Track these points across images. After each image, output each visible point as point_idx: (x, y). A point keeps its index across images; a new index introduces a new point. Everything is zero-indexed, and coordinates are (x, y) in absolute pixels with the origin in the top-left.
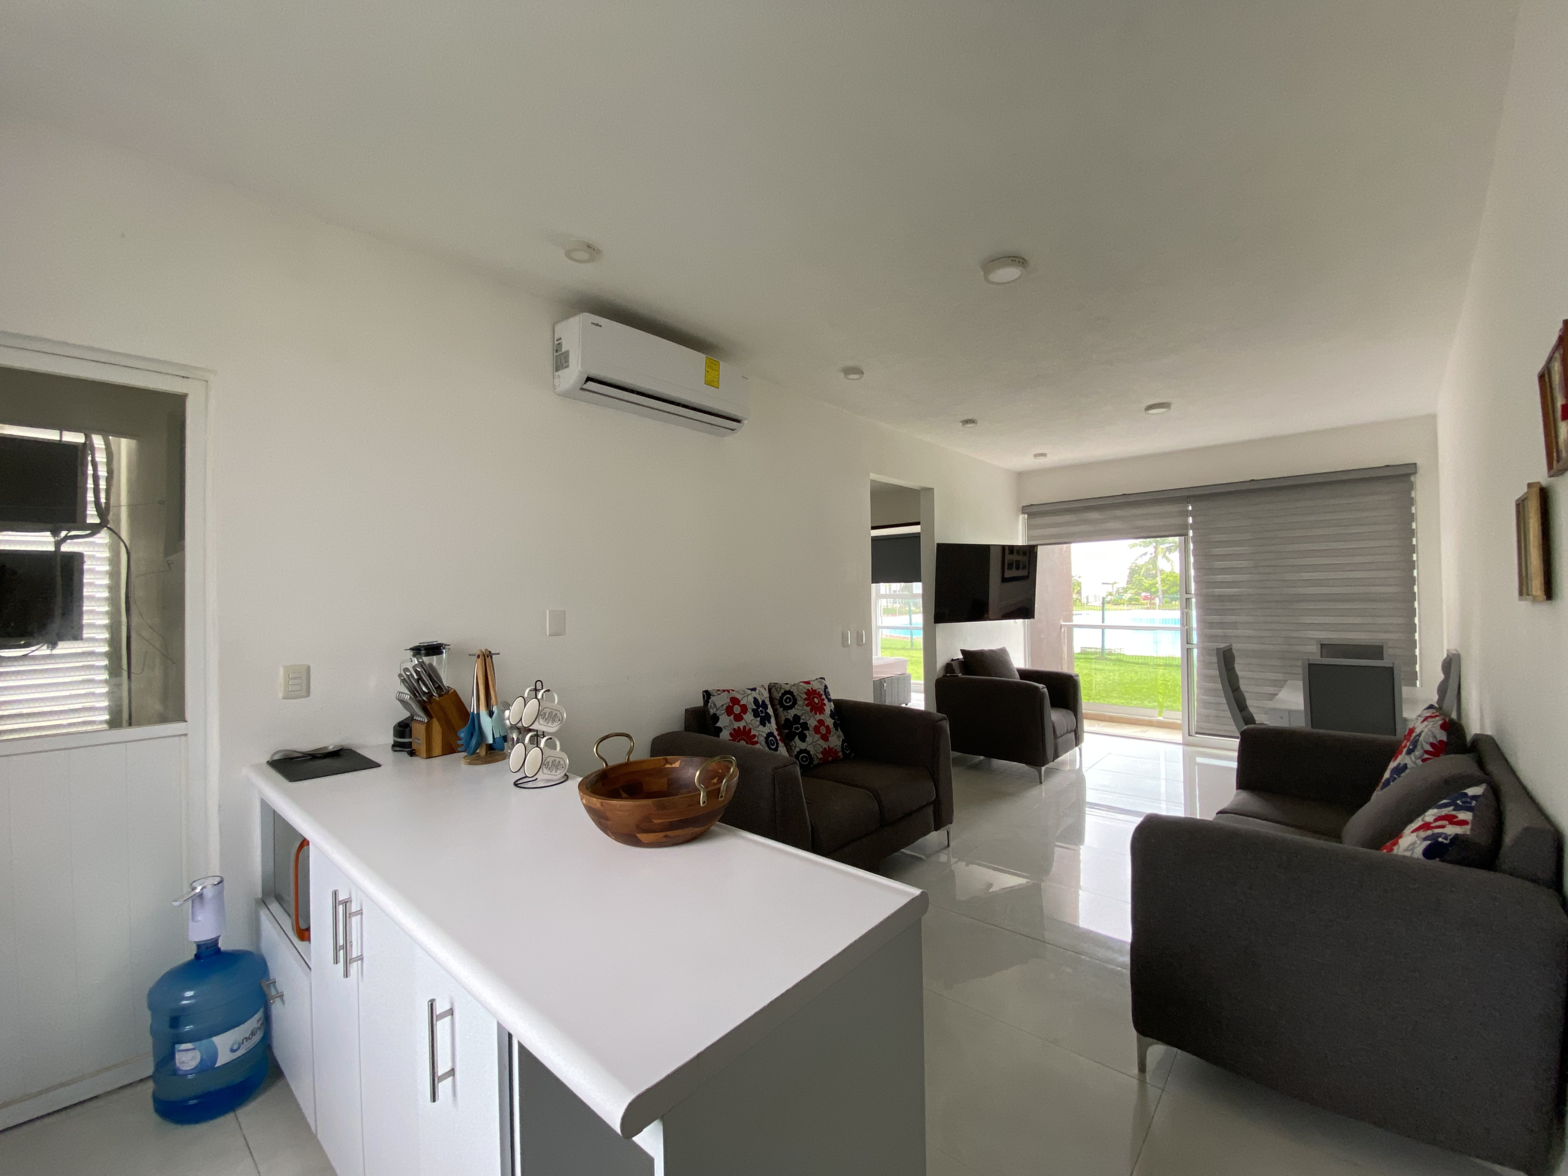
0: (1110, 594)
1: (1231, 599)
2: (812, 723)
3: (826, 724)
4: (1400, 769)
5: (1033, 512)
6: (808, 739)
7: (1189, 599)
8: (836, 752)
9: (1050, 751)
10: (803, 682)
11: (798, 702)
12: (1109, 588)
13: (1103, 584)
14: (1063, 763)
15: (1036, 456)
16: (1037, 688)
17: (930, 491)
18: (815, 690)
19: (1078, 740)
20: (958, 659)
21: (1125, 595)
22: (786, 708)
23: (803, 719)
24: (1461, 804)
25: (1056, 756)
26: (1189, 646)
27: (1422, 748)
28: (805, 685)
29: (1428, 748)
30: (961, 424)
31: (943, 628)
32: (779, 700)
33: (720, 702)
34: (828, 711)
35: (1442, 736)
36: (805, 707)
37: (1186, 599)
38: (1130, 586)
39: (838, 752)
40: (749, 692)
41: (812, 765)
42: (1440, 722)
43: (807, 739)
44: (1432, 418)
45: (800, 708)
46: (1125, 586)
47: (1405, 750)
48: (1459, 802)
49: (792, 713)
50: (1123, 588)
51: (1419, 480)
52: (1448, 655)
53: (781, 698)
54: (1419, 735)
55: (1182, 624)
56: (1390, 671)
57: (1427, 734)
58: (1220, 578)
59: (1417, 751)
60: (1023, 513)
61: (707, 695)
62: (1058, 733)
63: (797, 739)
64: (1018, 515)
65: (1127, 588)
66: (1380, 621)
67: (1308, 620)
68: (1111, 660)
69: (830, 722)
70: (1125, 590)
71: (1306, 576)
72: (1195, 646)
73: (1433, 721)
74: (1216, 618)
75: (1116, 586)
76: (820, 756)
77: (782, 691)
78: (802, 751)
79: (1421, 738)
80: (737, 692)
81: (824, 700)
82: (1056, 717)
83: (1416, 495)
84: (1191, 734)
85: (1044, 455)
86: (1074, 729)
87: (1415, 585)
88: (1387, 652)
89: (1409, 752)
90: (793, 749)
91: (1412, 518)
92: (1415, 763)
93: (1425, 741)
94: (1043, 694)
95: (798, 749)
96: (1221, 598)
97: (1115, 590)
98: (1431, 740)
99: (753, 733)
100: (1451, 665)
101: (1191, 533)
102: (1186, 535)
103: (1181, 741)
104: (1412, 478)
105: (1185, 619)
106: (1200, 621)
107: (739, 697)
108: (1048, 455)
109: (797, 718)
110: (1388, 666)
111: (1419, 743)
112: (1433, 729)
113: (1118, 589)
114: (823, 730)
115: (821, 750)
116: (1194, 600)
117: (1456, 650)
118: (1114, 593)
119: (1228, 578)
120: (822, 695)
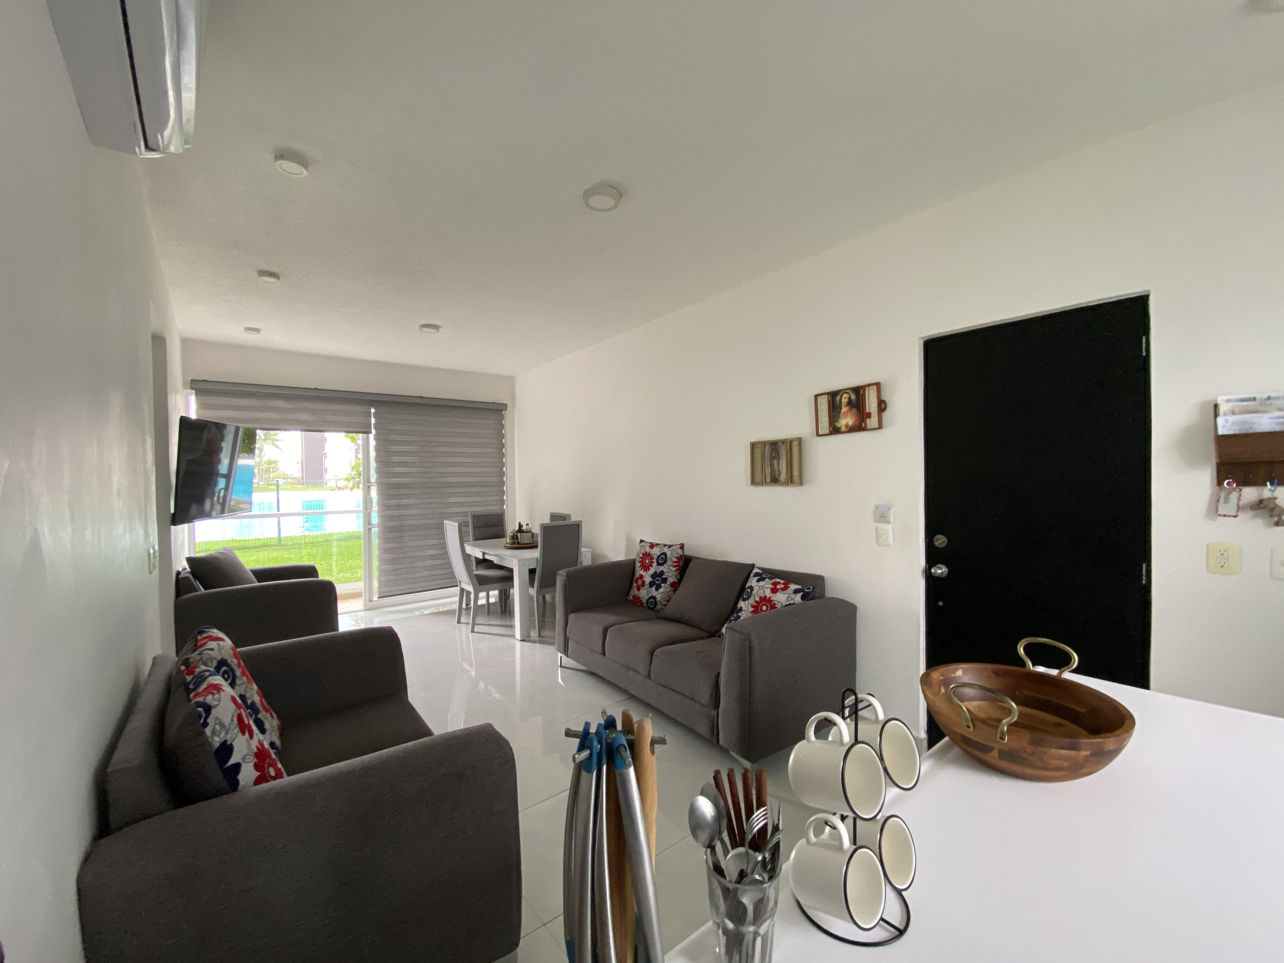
1: (404, 486)
4: (660, 574)
5: (207, 389)
7: (370, 486)
26: (370, 526)
30: (258, 273)
44: (513, 378)
55: (364, 508)
58: (396, 470)
60: (192, 388)
72: (375, 525)
74: (394, 502)
83: (505, 423)
84: (371, 600)
85: (257, 330)
91: (503, 436)
92: (669, 569)
96: (400, 486)
101: (374, 432)
102: (369, 432)
103: (362, 608)
104: (503, 413)
106: (381, 505)
108: (262, 332)
116: (374, 488)
119: (403, 470)
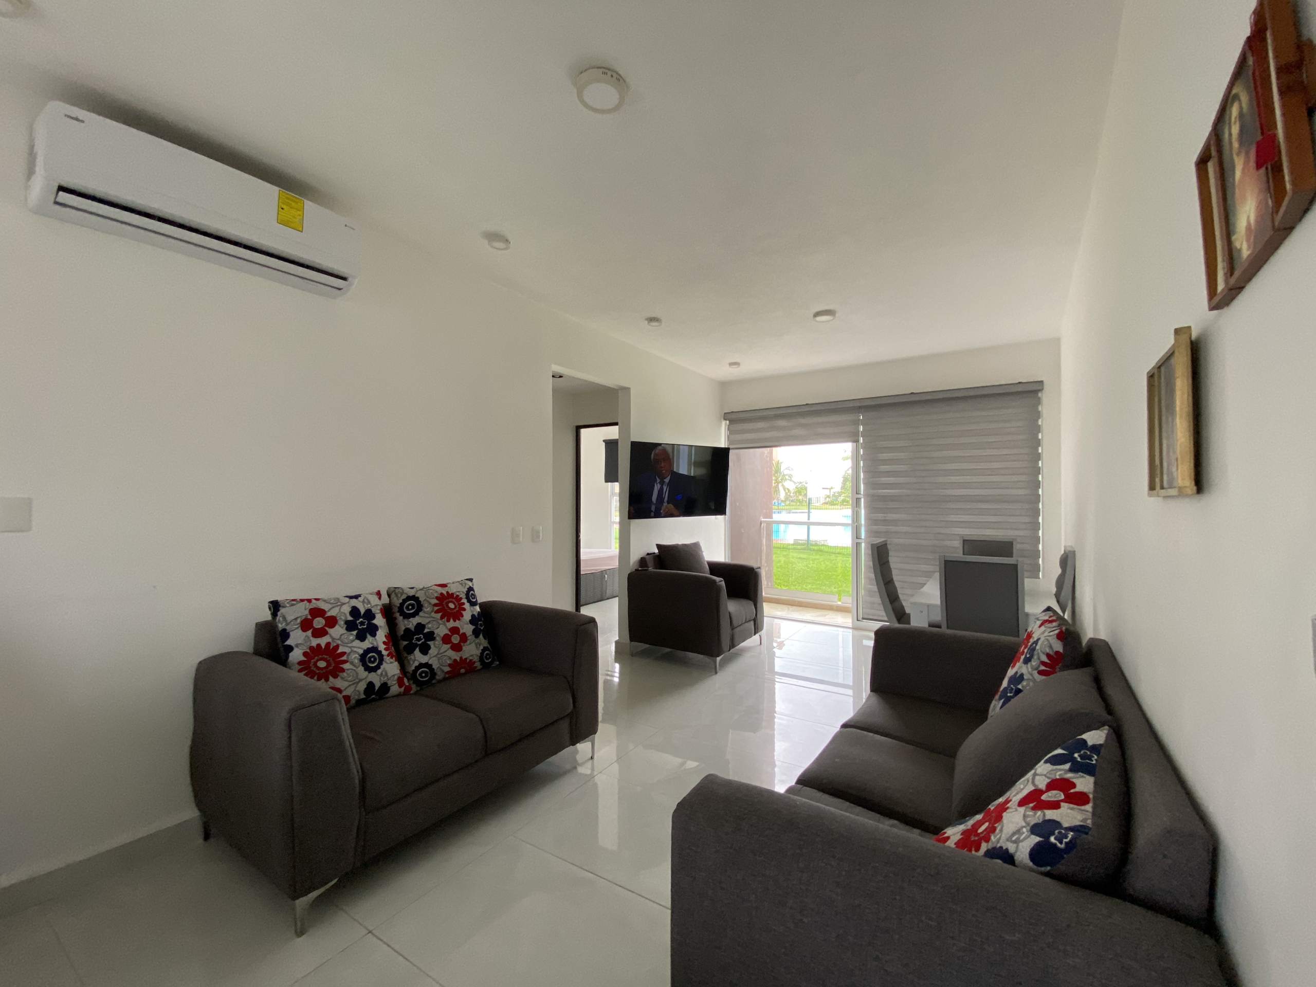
0: (828, 497)
1: (893, 498)
2: (441, 630)
3: (461, 632)
4: (1018, 678)
5: (734, 418)
6: (433, 651)
7: (859, 498)
8: (472, 663)
9: (725, 641)
10: (436, 585)
11: (423, 608)
12: (827, 492)
13: (823, 488)
14: (743, 650)
15: (731, 364)
16: (714, 581)
17: (627, 390)
18: (453, 594)
19: (757, 629)
20: (654, 553)
21: (840, 498)
22: (407, 616)
23: (429, 628)
24: (1079, 759)
25: (733, 645)
26: (859, 541)
27: (1039, 658)
28: (440, 590)
29: (1044, 658)
30: (647, 322)
31: (639, 525)
32: (399, 607)
33: (292, 615)
34: (467, 616)
35: (1058, 646)
36: (433, 614)
37: (857, 498)
38: (843, 491)
39: (475, 662)
40: (347, 599)
41: (434, 681)
42: (1057, 632)
43: (430, 652)
44: (1057, 341)
45: (426, 615)
46: (840, 491)
47: (1023, 657)
48: (1076, 755)
49: (413, 622)
50: (838, 493)
51: (1045, 396)
52: (1065, 551)
53: (402, 604)
54: (1036, 642)
55: (853, 521)
56: (1015, 567)
57: (1043, 642)
58: (885, 480)
59: (1034, 662)
60: (725, 419)
61: (275, 606)
62: (735, 623)
63: (417, 651)
64: (721, 422)
65: (841, 492)
66: (1011, 519)
67: (953, 518)
68: (814, 550)
69: (468, 629)
70: (840, 494)
71: (953, 479)
72: (863, 541)
73: (1050, 628)
74: (880, 516)
75: (832, 490)
76: (447, 669)
77: (404, 597)
78: (421, 665)
79: (1038, 647)
80: (325, 601)
81: (464, 604)
82: (733, 607)
83: (1042, 409)
84: (859, 619)
85: (737, 364)
86: (753, 618)
87: (1040, 488)
88: (1017, 547)
89: (1027, 661)
90: (412, 663)
91: (1038, 429)
92: (1031, 675)
93: (1041, 651)
94: (719, 589)
95: (416, 664)
96: (884, 498)
97: (832, 493)
98: (1048, 650)
99: (340, 650)
100: (1067, 561)
101: (861, 440)
102: (857, 441)
103: (850, 625)
104: (1040, 395)
105: (856, 516)
106: (868, 518)
107: (325, 606)
108: (741, 365)
109: (420, 627)
110: (1013, 563)
111: (1036, 653)
112: (1049, 638)
113: (834, 493)
114: (456, 639)
115: (449, 662)
116: (862, 500)
117: (1072, 547)
118: (831, 496)
119: (891, 480)
120: (461, 599)
